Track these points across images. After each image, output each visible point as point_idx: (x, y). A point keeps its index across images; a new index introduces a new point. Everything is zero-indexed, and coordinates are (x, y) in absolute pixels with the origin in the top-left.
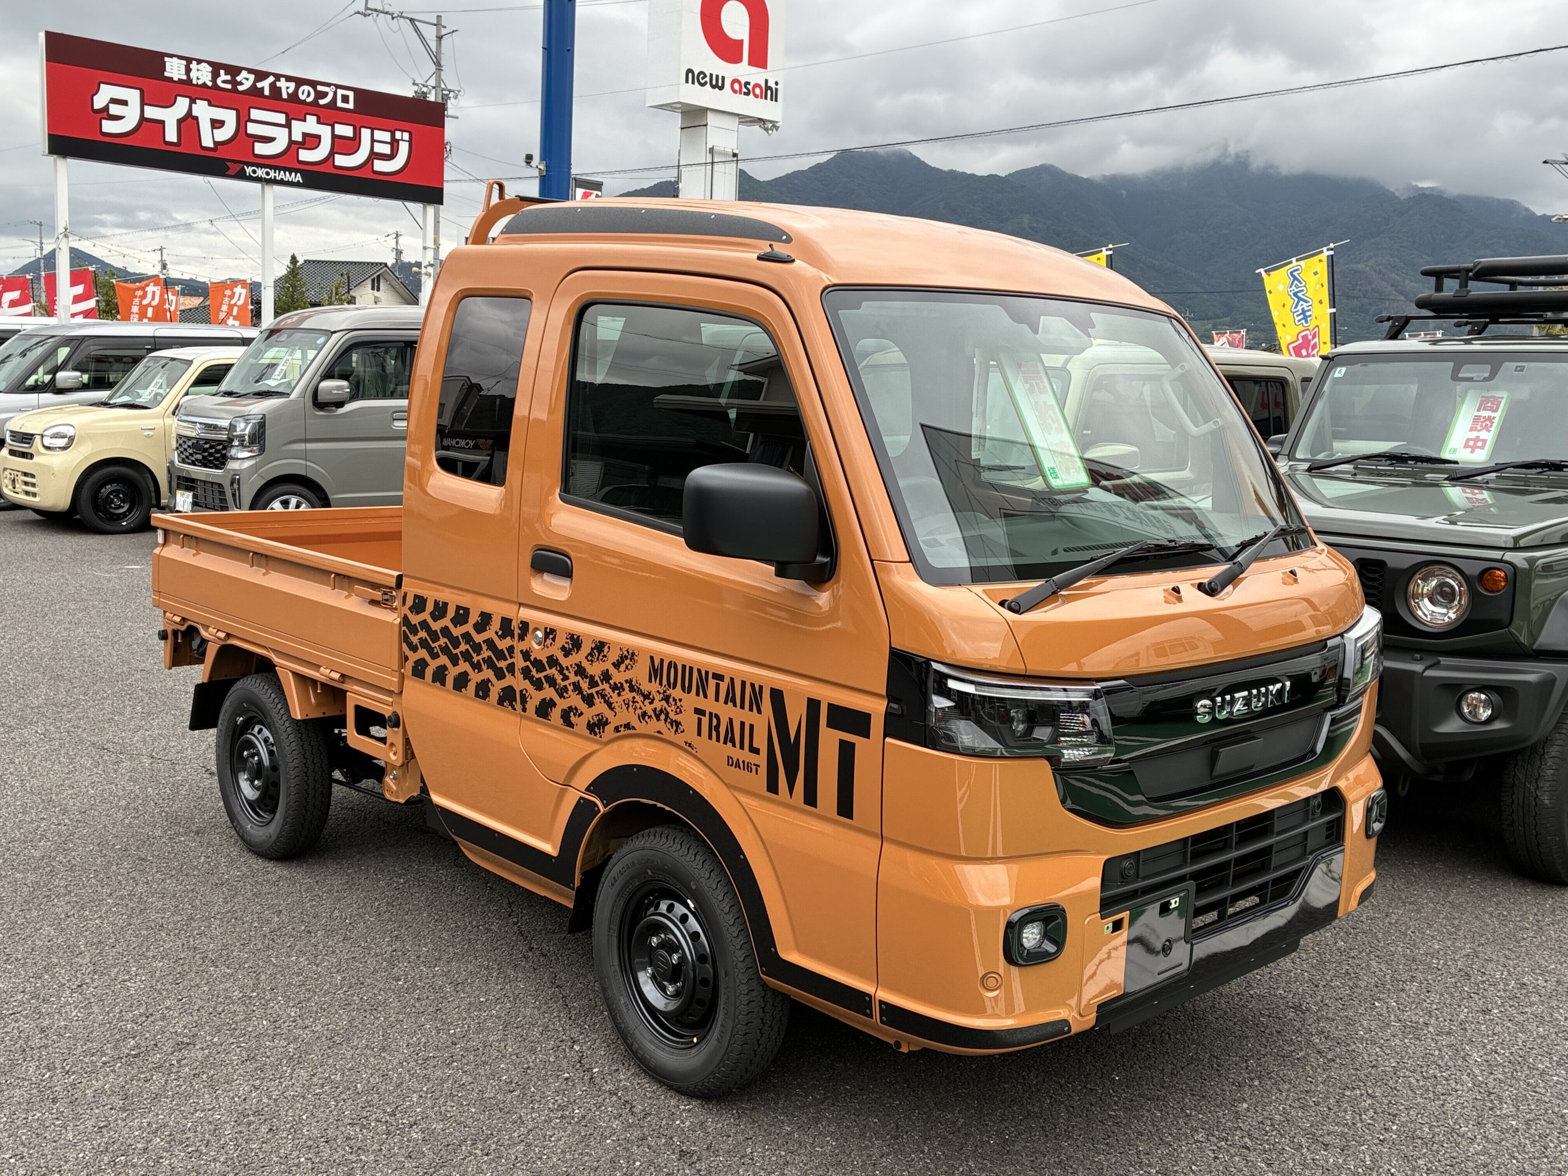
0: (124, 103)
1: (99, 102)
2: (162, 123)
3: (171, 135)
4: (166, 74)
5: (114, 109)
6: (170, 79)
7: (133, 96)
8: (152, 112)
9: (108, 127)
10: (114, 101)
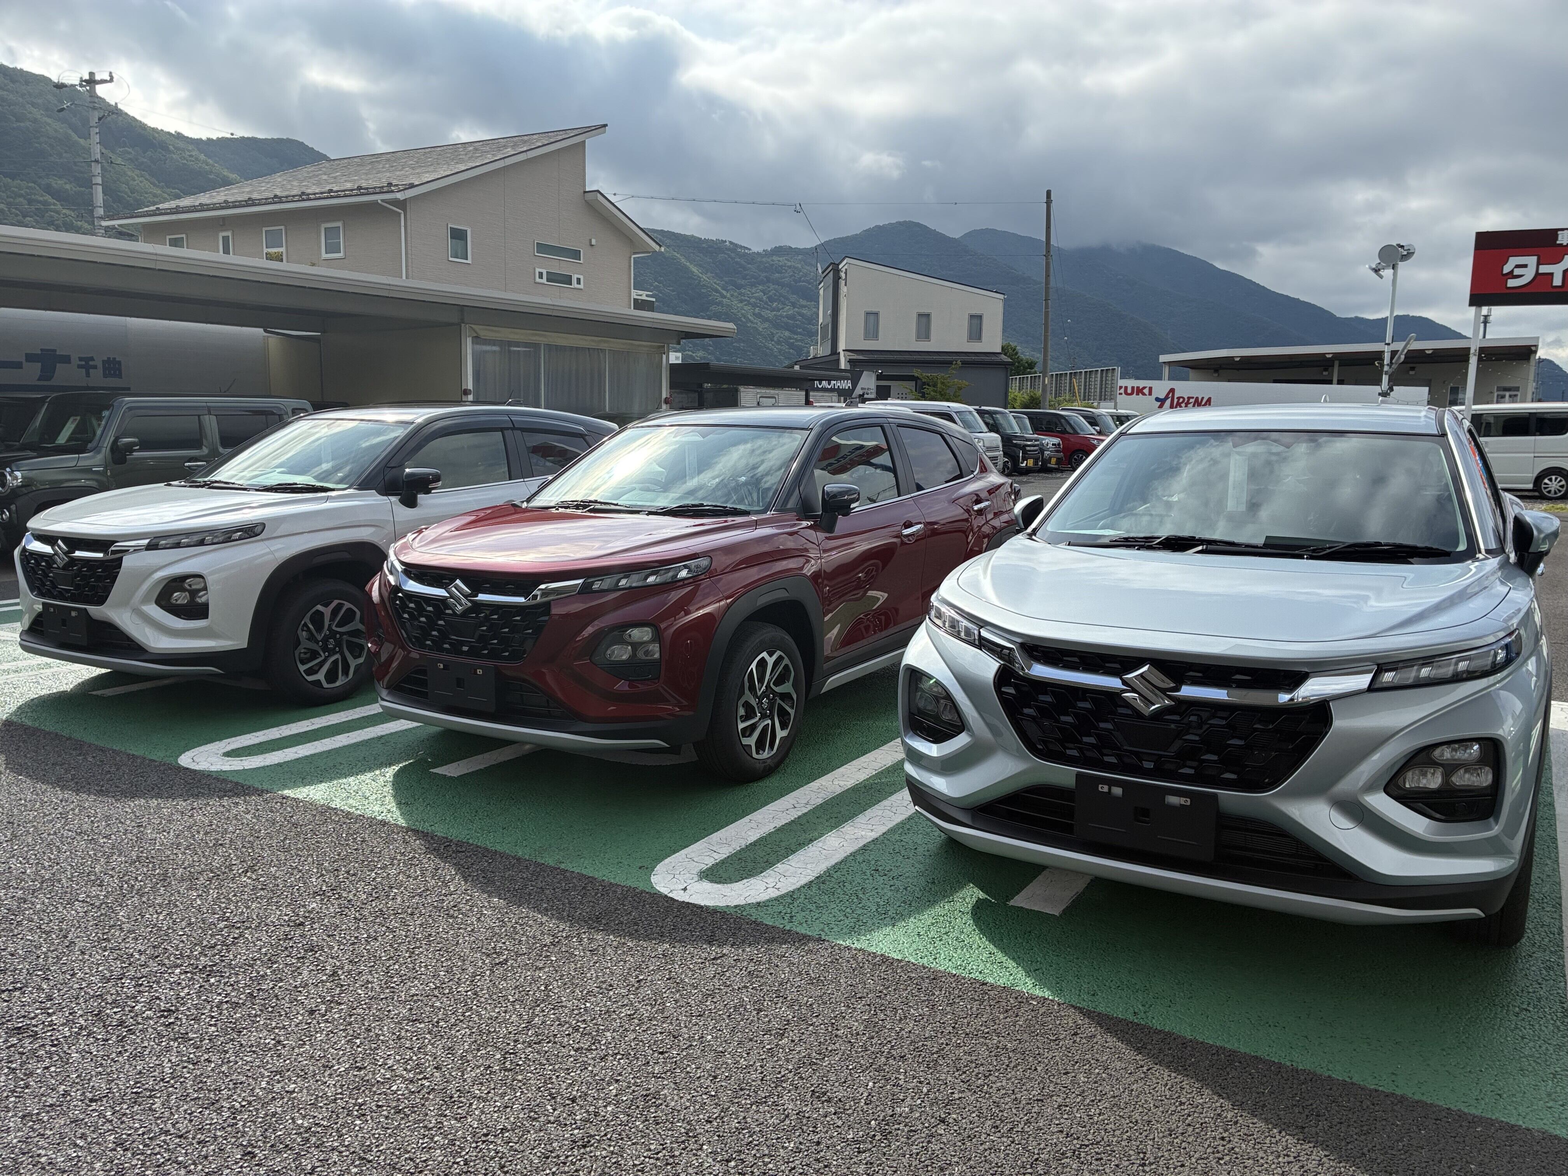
0: (1525, 266)
1: (1507, 269)
2: (1552, 274)
3: (1557, 281)
4: (1558, 242)
5: (1517, 272)
6: (1561, 245)
7: (1532, 261)
8: (1544, 269)
9: (1512, 283)
10: (1517, 266)
